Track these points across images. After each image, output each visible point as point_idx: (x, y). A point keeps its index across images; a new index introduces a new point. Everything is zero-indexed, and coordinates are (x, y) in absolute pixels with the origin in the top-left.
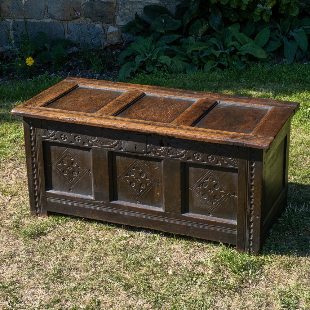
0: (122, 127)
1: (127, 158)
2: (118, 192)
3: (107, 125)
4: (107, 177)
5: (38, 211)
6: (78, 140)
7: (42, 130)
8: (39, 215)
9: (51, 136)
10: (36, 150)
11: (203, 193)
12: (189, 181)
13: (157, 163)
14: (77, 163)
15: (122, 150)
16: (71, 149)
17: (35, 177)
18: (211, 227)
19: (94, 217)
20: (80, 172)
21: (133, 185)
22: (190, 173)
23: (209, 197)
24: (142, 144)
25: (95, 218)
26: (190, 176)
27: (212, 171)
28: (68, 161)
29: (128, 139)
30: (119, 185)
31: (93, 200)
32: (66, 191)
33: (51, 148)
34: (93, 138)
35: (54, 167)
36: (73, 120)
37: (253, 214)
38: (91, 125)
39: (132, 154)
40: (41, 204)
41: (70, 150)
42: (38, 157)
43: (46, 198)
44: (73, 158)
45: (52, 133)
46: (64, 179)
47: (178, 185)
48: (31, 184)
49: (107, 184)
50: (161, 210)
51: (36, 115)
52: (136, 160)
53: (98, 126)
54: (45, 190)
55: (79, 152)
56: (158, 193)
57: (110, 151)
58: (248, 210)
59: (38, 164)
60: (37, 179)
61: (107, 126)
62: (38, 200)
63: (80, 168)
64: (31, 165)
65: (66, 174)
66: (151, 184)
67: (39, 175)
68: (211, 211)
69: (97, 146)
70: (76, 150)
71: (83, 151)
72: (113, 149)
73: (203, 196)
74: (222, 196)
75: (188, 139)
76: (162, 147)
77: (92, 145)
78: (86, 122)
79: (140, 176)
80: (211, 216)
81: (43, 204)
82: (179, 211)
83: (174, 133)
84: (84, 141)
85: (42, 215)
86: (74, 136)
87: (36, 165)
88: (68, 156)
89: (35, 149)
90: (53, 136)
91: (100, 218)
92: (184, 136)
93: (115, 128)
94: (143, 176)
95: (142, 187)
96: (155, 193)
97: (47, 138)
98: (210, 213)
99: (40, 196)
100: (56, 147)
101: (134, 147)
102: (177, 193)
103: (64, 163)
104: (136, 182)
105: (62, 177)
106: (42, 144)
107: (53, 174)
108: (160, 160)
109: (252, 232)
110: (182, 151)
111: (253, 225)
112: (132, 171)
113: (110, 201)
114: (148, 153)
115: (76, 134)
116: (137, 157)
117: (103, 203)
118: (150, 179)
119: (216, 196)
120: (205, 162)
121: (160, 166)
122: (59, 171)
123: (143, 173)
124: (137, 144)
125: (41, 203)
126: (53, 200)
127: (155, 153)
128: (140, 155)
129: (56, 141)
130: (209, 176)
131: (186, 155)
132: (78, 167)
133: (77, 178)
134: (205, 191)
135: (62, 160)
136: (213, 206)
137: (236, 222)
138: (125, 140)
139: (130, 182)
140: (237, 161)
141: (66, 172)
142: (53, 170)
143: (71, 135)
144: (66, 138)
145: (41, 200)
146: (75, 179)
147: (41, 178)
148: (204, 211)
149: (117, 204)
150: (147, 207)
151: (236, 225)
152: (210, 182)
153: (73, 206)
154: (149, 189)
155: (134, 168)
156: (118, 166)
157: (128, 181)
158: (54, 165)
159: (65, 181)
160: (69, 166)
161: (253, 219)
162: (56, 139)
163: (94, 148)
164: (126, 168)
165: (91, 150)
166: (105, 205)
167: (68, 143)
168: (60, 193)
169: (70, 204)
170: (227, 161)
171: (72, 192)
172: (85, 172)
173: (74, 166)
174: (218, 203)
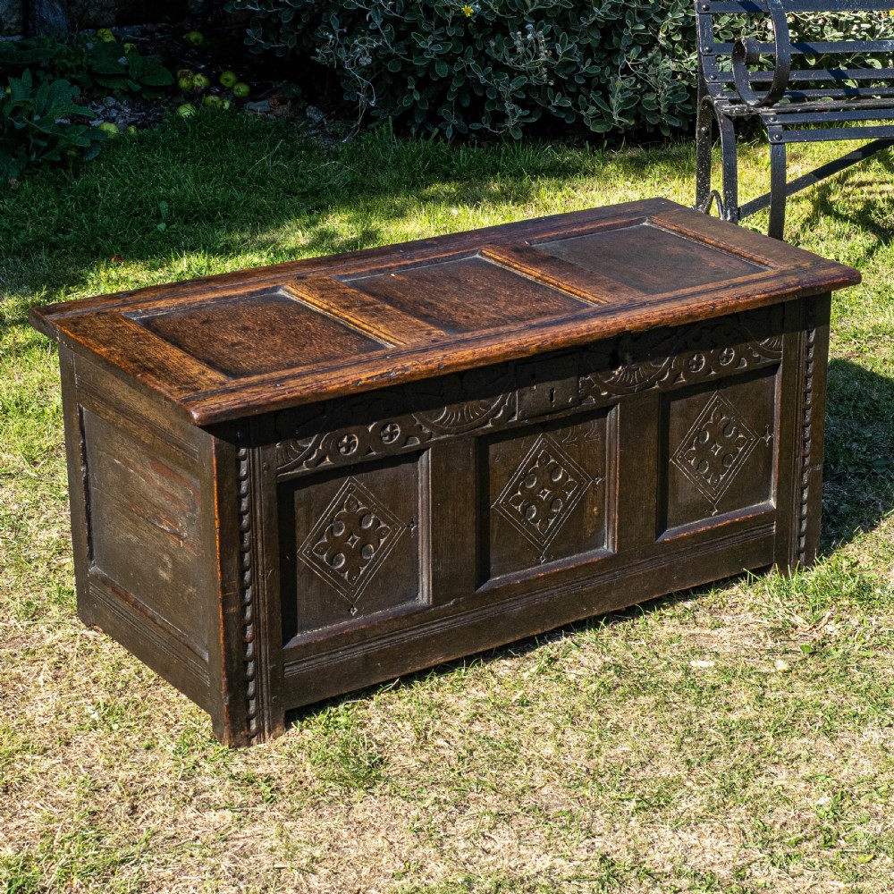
0: (538, 347)
1: (518, 440)
2: (491, 553)
3: (499, 353)
4: (471, 518)
5: (254, 727)
6: (393, 434)
7: (278, 446)
8: (254, 740)
9: (307, 455)
10: (255, 520)
11: (699, 460)
12: (670, 441)
13: (595, 423)
14: (376, 514)
15: (516, 418)
16: (359, 476)
17: (248, 614)
19: (430, 660)
20: (382, 541)
21: (532, 512)
22: (671, 419)
23: (711, 464)
24: (568, 380)
25: (433, 662)
26: (671, 427)
27: (721, 390)
28: (349, 518)
29: (535, 379)
30: (494, 526)
31: (428, 608)
32: (340, 618)
33: (296, 498)
34: (434, 415)
35: (303, 559)
36: (403, 374)
37: (811, 464)
38: (454, 370)
39: (542, 420)
40: (265, 700)
41: (354, 482)
42: (260, 545)
43: (284, 668)
44: (365, 502)
45: (310, 445)
46: (334, 584)
48: (234, 646)
49: (471, 539)
50: (608, 547)
51: (285, 399)
52: (542, 437)
53: (475, 365)
54: (281, 644)
55: (387, 473)
56: (595, 509)
57: (481, 433)
58: (799, 459)
59: (260, 568)
60: (255, 618)
61: (499, 356)
62: (255, 690)
63: (383, 525)
64: (235, 582)
65: (339, 564)
66: (578, 490)
67: (261, 601)
68: (716, 501)
69: (443, 434)
70: (373, 474)
71: (395, 468)
72: (490, 425)
73: (697, 469)
74: (741, 449)
75: (700, 319)
76: (617, 368)
77: (430, 436)
78: (439, 365)
79: (551, 479)
80: (715, 514)
81: (272, 696)
82: (651, 534)
83: (666, 317)
84: (410, 434)
85: (267, 734)
86: (380, 427)
87: (252, 575)
88: (349, 502)
89: (252, 519)
90: (313, 453)
91: (447, 655)
92: (689, 316)
93: (520, 356)
94: (556, 478)
95: (555, 508)
96: (588, 511)
97: (292, 469)
98: (712, 510)
99: (264, 671)
100: (312, 489)
101: (547, 395)
102: (648, 486)
103: (335, 529)
104: (539, 503)
105: (328, 579)
106: (275, 493)
108: (603, 411)
109: (805, 511)
110: (662, 362)
111: (810, 492)
112: (531, 473)
113: (476, 589)
114: (581, 400)
115: (382, 422)
116: (545, 427)
117: (456, 604)
118: (576, 476)
119: (727, 457)
120: (713, 373)
121: (602, 429)
122: (321, 563)
123: (557, 466)
124: (557, 384)
125: (265, 694)
126: (305, 664)
127: (597, 394)
128: (561, 415)
129: (323, 464)
130: (714, 407)
131: (671, 371)
132: (379, 524)
133: (374, 560)
134: (703, 452)
135: (331, 522)
136: (721, 485)
137: (772, 502)
138: (522, 387)
139: (524, 509)
140: (779, 342)
141: (342, 555)
142: (299, 569)
143: (370, 429)
144: (351, 445)
145: (265, 686)
146: (368, 569)
147: (269, 608)
148: (700, 509)
149: (494, 590)
150: (569, 563)
151: (774, 510)
152: (716, 422)
153: (366, 657)
154: (572, 507)
155: (535, 463)
156: (495, 472)
157: (519, 508)
158: (302, 549)
159: (337, 586)
160: (351, 534)
161: (809, 478)
162: (323, 459)
163: (438, 441)
164: (514, 470)
165: (425, 453)
166: (463, 608)
167: (360, 459)
168: (328, 633)
169: (359, 653)
170: (760, 350)
171: (356, 615)
172: (401, 531)
173: (365, 527)
174: (730, 472)
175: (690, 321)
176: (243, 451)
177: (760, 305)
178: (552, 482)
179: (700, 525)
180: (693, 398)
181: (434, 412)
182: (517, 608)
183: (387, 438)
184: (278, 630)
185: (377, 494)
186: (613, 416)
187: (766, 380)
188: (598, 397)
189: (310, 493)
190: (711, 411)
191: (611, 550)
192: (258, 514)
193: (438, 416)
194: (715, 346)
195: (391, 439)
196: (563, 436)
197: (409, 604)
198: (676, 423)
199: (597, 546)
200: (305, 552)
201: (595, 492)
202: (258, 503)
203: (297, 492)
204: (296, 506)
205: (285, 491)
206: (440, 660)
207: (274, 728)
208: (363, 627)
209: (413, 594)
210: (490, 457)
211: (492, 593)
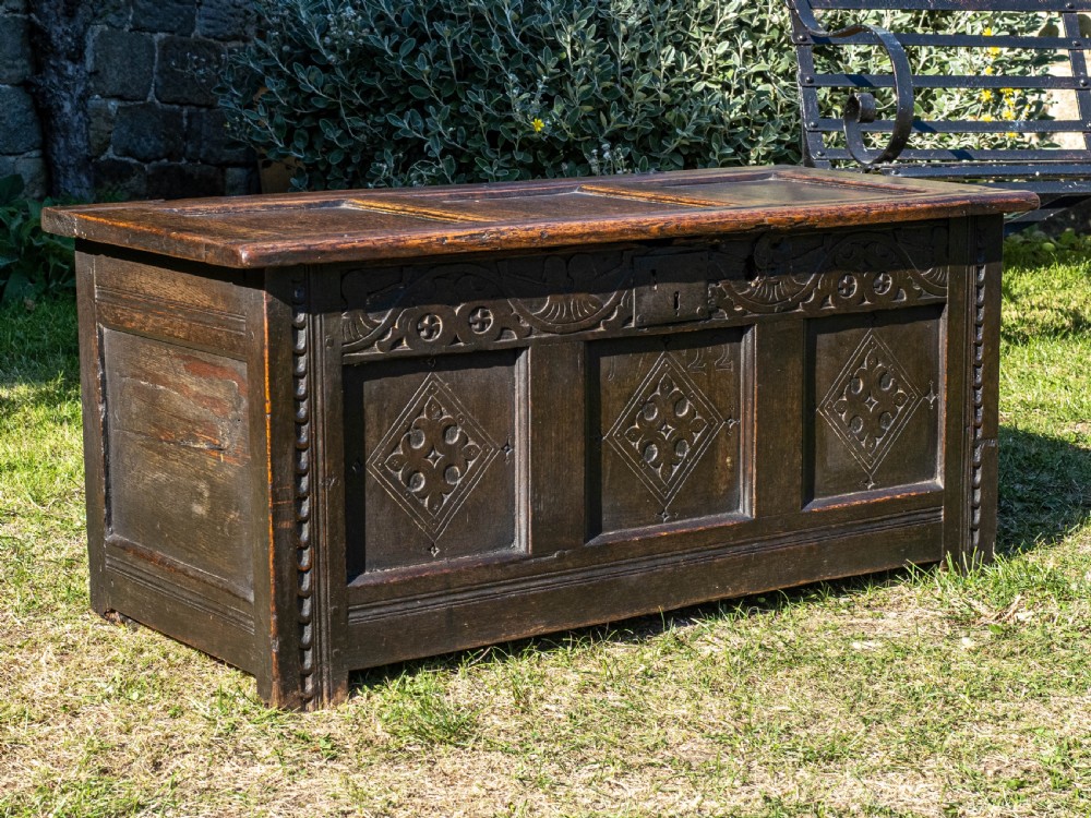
0: (661, 229)
1: (636, 356)
2: (603, 499)
4: (579, 446)
5: (309, 687)
6: (485, 323)
7: (344, 316)
8: (310, 706)
9: (380, 333)
10: (315, 410)
11: (851, 415)
12: (817, 384)
13: (726, 348)
14: (463, 427)
15: (633, 325)
16: (443, 373)
17: (305, 535)
18: (881, 524)
19: (530, 628)
20: (471, 464)
21: (653, 453)
22: (818, 356)
23: (866, 422)
24: (695, 284)
25: (532, 631)
26: (818, 367)
27: (876, 329)
28: (430, 427)
29: (654, 276)
30: (607, 464)
31: (528, 558)
32: (418, 558)
33: (365, 391)
34: (535, 305)
35: (373, 473)
36: (498, 238)
37: (984, 438)
38: (561, 242)
39: (663, 331)
40: (324, 652)
41: (437, 380)
42: (320, 443)
43: (348, 613)
44: (451, 410)
45: (383, 321)
46: (411, 512)
47: (795, 407)
48: (286, 574)
49: (579, 475)
50: (745, 510)
51: (354, 249)
52: (664, 356)
53: (586, 240)
54: (345, 579)
55: (475, 376)
56: (728, 460)
57: (591, 338)
58: (969, 429)
59: (320, 474)
60: (313, 540)
61: (614, 232)
62: (312, 638)
63: (471, 443)
64: (289, 487)
65: (417, 487)
66: (707, 431)
67: (321, 518)
68: (872, 470)
69: (546, 332)
70: (459, 374)
71: (486, 370)
72: (602, 329)
73: (850, 426)
74: (900, 408)
76: (752, 279)
77: (530, 332)
78: (542, 233)
79: (675, 412)
80: (872, 488)
81: (333, 648)
82: (797, 500)
84: (506, 325)
85: (326, 699)
86: (470, 311)
87: (311, 483)
88: (430, 406)
89: (312, 407)
90: (387, 332)
91: (549, 624)
93: (639, 237)
94: (681, 412)
95: (680, 451)
96: (720, 461)
97: (361, 350)
98: (867, 481)
99: (323, 613)
100: (385, 382)
101: (670, 299)
102: (792, 437)
103: (413, 439)
104: (661, 443)
105: (404, 504)
106: (340, 377)
107: (367, 503)
108: (737, 333)
109: (978, 498)
110: (806, 279)
111: (984, 474)
112: (650, 402)
113: (586, 541)
114: (711, 313)
115: (477, 303)
116: (668, 343)
117: (561, 557)
118: (705, 414)
119: (884, 415)
120: (867, 302)
121: (736, 356)
122: (395, 481)
123: (682, 397)
124: (681, 287)
125: (324, 645)
126: (375, 611)
127: (729, 307)
128: (687, 328)
129: (398, 349)
130: (868, 349)
131: (818, 292)
132: (467, 442)
133: (460, 488)
134: (856, 404)
135: (408, 431)
136: (878, 451)
137: (939, 482)
138: (641, 285)
139: (644, 447)
140: (945, 275)
141: (422, 475)
142: (369, 485)
143: (457, 311)
144: (435, 329)
145: (324, 633)
146: (453, 498)
147: (331, 528)
148: (853, 479)
149: (607, 545)
150: (697, 524)
151: (942, 491)
152: (871, 367)
153: (450, 612)
154: (701, 452)
155: (655, 390)
156: (607, 392)
157: (636, 445)
158: (372, 460)
159: (415, 516)
160: (433, 449)
161: (982, 455)
162: (399, 342)
163: (539, 340)
164: (630, 395)
165: (524, 354)
166: (570, 564)
167: (443, 349)
168: (404, 574)
169: (441, 605)
170: (921, 282)
171: (440, 556)
172: (493, 454)
173: (450, 442)
174: (888, 436)
175: (840, 224)
176: (301, 317)
177: (922, 217)
178: (676, 416)
179: (854, 498)
180: (843, 333)
181: (536, 301)
182: (635, 575)
183: (477, 326)
184: (342, 559)
185: (466, 402)
186: (749, 341)
187: (929, 324)
188: (731, 312)
189: (382, 388)
190: (864, 354)
191: (747, 514)
192: (319, 402)
193: (539, 308)
194: (868, 268)
195: (482, 329)
196: (690, 359)
197: (504, 551)
198: (823, 362)
199: (731, 510)
200: (376, 465)
201: (728, 438)
202: (319, 387)
203: (366, 384)
204: (365, 401)
205: (353, 376)
206: (542, 629)
207: (335, 691)
208: (446, 571)
209: (508, 539)
210: (602, 374)
211: (604, 548)
